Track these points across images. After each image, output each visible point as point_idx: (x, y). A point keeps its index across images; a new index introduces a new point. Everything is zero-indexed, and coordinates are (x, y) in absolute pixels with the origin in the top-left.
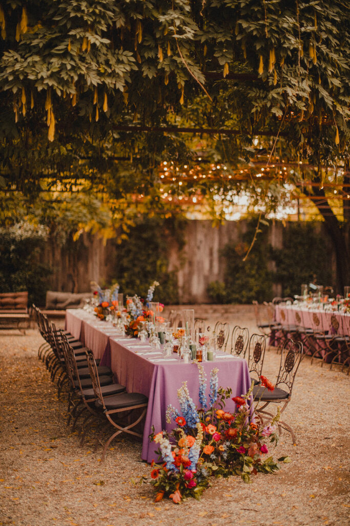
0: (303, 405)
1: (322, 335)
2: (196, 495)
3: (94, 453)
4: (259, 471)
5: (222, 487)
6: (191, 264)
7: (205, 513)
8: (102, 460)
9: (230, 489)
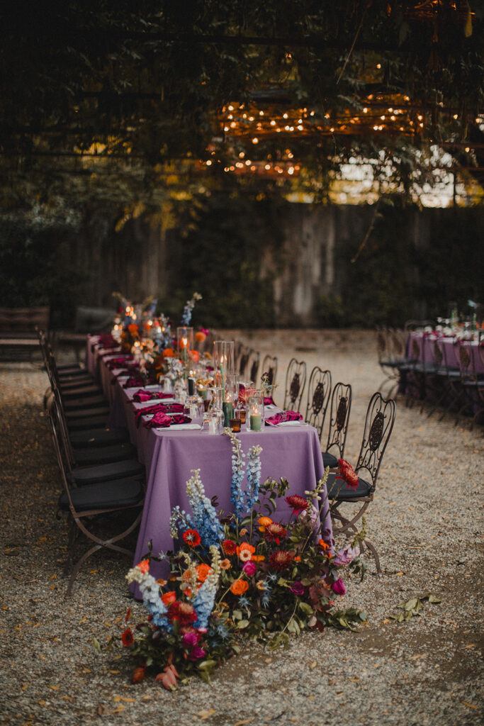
0: (428, 497)
1: (472, 381)
2: (202, 674)
3: (62, 578)
4: (328, 625)
5: (257, 656)
6: (293, 268)
7: (212, 712)
8: (69, 594)
9: (268, 660)
